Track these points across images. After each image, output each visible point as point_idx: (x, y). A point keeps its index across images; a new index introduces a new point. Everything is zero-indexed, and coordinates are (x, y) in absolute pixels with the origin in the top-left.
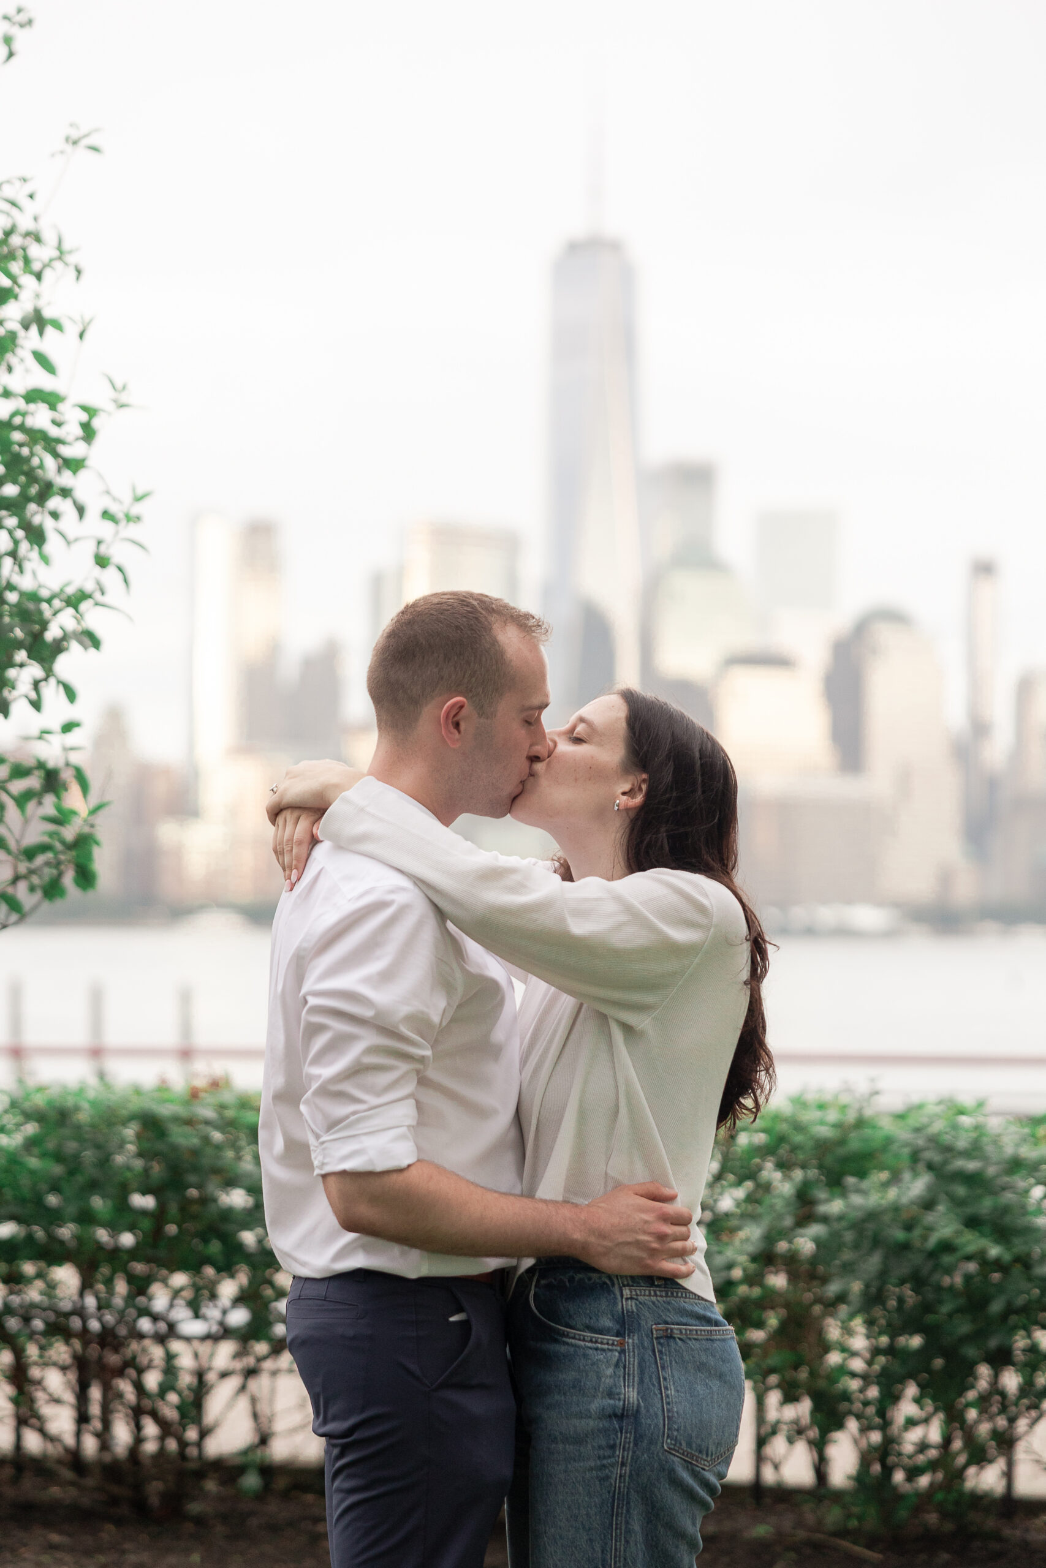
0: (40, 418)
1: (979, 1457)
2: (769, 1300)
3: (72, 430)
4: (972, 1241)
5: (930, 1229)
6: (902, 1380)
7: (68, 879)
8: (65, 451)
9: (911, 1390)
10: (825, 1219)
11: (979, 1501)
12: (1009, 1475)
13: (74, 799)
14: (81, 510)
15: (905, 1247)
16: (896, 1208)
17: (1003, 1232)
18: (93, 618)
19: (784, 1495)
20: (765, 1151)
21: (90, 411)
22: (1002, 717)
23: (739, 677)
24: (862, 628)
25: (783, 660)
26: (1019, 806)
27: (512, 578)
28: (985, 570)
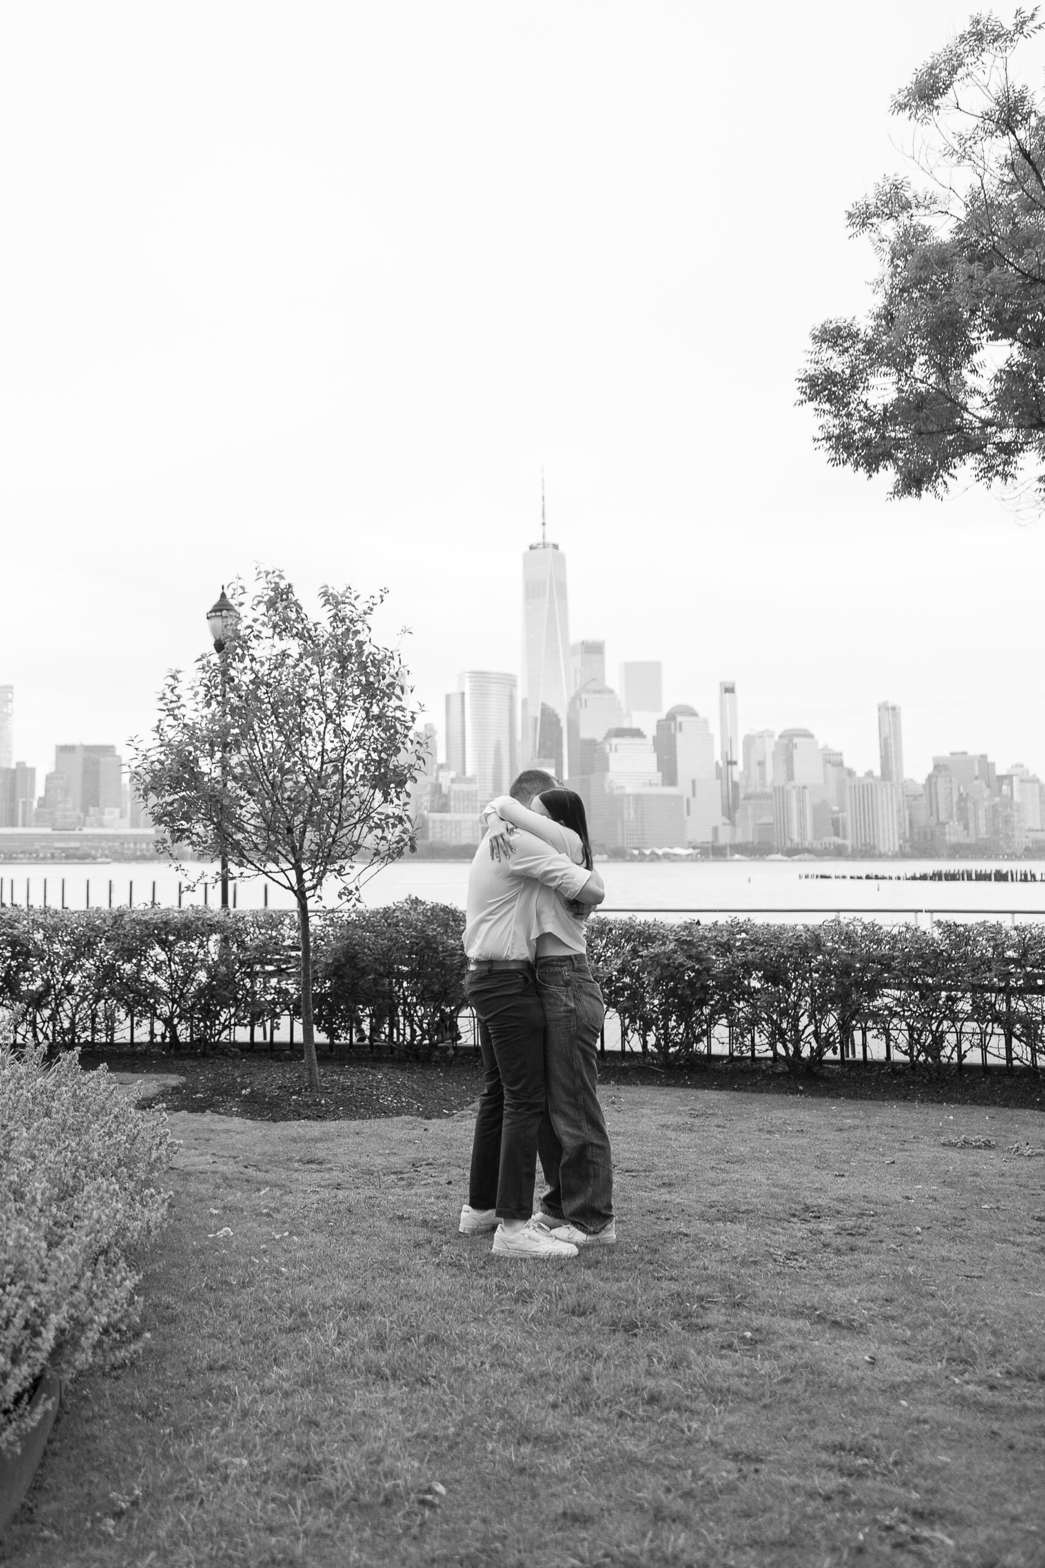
0: (398, 714)
1: (698, 1040)
2: (625, 987)
3: (408, 718)
4: (690, 963)
5: (676, 959)
6: (672, 1013)
7: (407, 849)
8: (407, 725)
9: (674, 1017)
10: (641, 957)
11: (699, 1055)
12: (709, 1046)
13: (408, 825)
14: (412, 742)
15: (668, 965)
16: (665, 953)
17: (699, 960)
18: (415, 773)
19: (633, 1054)
20: (622, 936)
21: (413, 712)
22: (739, 756)
23: (614, 741)
24: (672, 717)
25: (637, 733)
26: (748, 797)
27: (512, 697)
28: (729, 690)
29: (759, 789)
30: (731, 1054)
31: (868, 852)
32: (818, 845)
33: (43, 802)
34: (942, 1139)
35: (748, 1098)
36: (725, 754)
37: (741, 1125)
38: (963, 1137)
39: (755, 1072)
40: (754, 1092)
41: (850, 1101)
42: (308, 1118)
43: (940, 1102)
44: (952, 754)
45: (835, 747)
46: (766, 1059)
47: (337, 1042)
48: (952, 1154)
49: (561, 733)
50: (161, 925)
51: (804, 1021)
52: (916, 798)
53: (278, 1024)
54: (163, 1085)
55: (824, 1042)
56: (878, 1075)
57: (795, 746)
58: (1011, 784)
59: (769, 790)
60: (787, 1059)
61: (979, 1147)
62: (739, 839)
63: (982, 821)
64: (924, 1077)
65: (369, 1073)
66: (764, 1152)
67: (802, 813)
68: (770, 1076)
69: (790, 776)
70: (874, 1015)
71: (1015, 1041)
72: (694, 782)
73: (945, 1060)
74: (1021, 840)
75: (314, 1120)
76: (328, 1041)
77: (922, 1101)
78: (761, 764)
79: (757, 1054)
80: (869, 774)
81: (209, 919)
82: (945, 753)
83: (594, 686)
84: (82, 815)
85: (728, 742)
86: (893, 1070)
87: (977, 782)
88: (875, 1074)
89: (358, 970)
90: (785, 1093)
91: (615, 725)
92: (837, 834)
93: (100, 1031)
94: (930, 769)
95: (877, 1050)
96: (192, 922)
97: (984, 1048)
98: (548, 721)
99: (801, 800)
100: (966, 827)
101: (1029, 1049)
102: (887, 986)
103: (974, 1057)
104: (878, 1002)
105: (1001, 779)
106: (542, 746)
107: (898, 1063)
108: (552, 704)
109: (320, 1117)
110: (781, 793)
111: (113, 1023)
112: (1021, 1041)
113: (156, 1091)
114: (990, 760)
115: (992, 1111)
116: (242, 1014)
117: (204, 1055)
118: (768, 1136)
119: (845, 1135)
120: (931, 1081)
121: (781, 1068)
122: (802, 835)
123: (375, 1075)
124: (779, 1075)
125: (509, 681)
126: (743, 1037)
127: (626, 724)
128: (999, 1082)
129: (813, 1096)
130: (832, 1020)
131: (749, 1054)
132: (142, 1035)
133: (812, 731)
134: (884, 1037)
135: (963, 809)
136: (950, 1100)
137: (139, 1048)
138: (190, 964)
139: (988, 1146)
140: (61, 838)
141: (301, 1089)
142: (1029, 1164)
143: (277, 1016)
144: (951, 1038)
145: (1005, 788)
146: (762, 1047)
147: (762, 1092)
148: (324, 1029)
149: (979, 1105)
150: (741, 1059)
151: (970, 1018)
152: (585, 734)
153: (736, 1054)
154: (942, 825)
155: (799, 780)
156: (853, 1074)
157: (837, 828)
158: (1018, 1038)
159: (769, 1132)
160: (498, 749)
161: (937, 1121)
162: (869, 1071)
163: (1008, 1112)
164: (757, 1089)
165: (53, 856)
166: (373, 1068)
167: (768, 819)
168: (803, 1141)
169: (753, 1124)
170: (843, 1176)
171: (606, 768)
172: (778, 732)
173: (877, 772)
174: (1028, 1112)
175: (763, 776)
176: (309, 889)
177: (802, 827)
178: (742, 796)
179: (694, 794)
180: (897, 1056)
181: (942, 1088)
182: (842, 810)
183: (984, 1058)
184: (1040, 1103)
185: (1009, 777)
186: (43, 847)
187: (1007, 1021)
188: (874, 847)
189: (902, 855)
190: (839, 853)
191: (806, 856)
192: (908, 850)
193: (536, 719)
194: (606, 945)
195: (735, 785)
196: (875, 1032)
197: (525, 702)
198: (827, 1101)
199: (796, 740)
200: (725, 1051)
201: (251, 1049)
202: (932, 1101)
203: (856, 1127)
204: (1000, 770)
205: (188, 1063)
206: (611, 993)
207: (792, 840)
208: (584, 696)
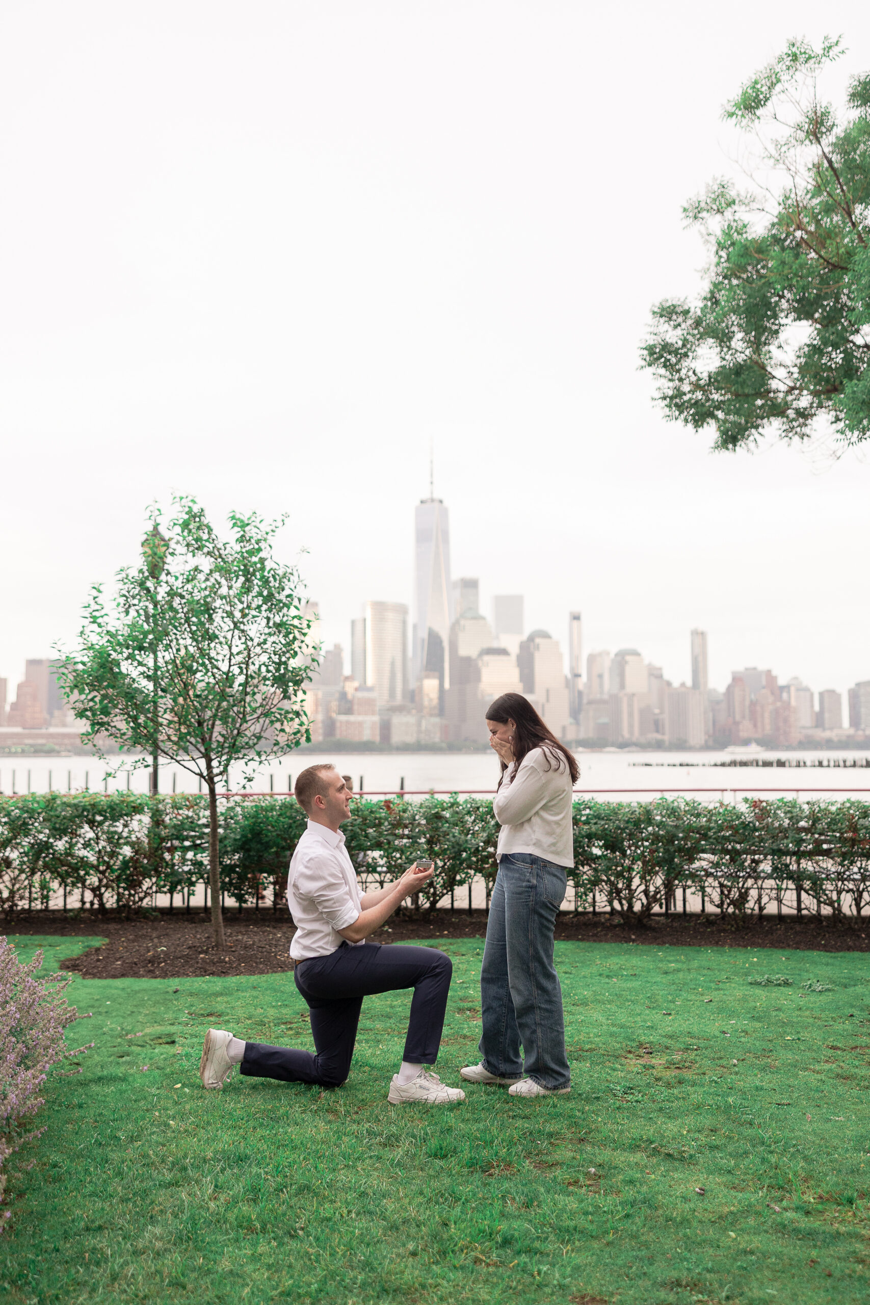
0: (296, 622)
3: (304, 625)
8: (303, 631)
13: (304, 719)
14: (308, 646)
18: (310, 674)
21: (309, 621)
22: (583, 671)
23: (486, 658)
24: (531, 639)
25: (503, 652)
26: (590, 703)
27: (404, 623)
28: (576, 618)
29: (598, 696)
30: (576, 909)
31: (680, 746)
32: (643, 740)
33: (14, 706)
34: (750, 979)
35: (590, 947)
36: (572, 669)
37: (585, 971)
38: (766, 977)
39: (596, 925)
40: (595, 941)
41: (673, 947)
42: (213, 974)
43: (745, 946)
44: (746, 669)
45: (657, 663)
46: (605, 913)
47: (244, 905)
48: (758, 991)
49: (442, 650)
50: (89, 807)
51: (636, 881)
52: (718, 703)
53: (194, 891)
54: (88, 946)
55: (652, 899)
56: (695, 925)
57: (626, 662)
58: (789, 692)
59: (606, 697)
60: (621, 913)
61: (779, 985)
62: (582, 735)
63: (767, 721)
64: (732, 926)
65: (270, 932)
66: (604, 995)
67: (631, 715)
68: (608, 927)
69: (622, 685)
70: (693, 876)
71: (804, 895)
72: (548, 691)
73: (749, 911)
74: (796, 735)
75: (219, 975)
76: (237, 905)
77: (731, 946)
78: (600, 676)
79: (597, 909)
80: (683, 685)
81: (132, 802)
82: (740, 668)
83: (470, 613)
84: (47, 716)
85: (575, 659)
86: (708, 920)
87: (764, 691)
88: (692, 924)
89: (262, 844)
90: (620, 942)
91: (486, 645)
92: (657, 731)
93: (36, 899)
94: (728, 680)
95: (694, 904)
96: (117, 804)
97: (780, 901)
98: (434, 641)
99: (630, 706)
100: (755, 726)
101: (815, 901)
102: (704, 851)
103: (771, 908)
104: (697, 864)
105: (782, 688)
106: (429, 662)
107: (711, 915)
108: (437, 628)
109: (224, 973)
110: (615, 699)
111: (48, 892)
112: (809, 894)
113: (80, 952)
114: (774, 673)
115: (787, 952)
116: (162, 883)
117: (128, 919)
118: (607, 980)
119: (670, 977)
120: (737, 929)
121: (617, 920)
122: (631, 732)
123: (275, 934)
124: (616, 926)
125: (402, 610)
126: (586, 895)
127: (495, 644)
128: (791, 929)
129: (643, 943)
130: (659, 881)
131: (591, 909)
132: (74, 903)
133: (640, 650)
134: (700, 893)
135: (753, 711)
136: (754, 945)
137: (71, 914)
138: (115, 840)
139: (786, 984)
140: (30, 736)
141: (208, 948)
142: (821, 998)
143: (193, 884)
144: (754, 893)
145: (785, 695)
146: (602, 902)
147: (601, 941)
148: (233, 895)
149: (776, 947)
150: (584, 914)
151: (769, 877)
152: (463, 651)
153: (580, 909)
154: (737, 724)
155: (629, 689)
156: (675, 924)
157: (658, 726)
158: (806, 891)
159: (608, 977)
160: (393, 664)
161: (744, 963)
162: (688, 921)
163: (800, 954)
164: (597, 938)
165: (23, 751)
166: (274, 928)
167: (604, 720)
168: (636, 984)
169: (594, 970)
170: (670, 1014)
171: (478, 679)
172: (613, 651)
173: (689, 683)
174: (815, 953)
175: (601, 685)
176: (217, 775)
177: (631, 726)
178: (585, 701)
179: (548, 700)
180: (711, 909)
181: (746, 934)
182: (662, 713)
183: (779, 908)
184: (825, 946)
185: (787, 688)
186: (14, 744)
187: (798, 878)
188: (685, 741)
189: (706, 748)
190: (659, 746)
191: (634, 748)
192: (711, 743)
193: (423, 640)
194: (474, 821)
195: (580, 693)
196: (693, 889)
197: (415, 627)
198: (654, 948)
199: (628, 658)
200: (572, 907)
201: (170, 912)
202: (739, 945)
203: (679, 970)
204: (782, 682)
205: (112, 927)
206: (478, 860)
207: (623, 736)
208: (462, 622)
